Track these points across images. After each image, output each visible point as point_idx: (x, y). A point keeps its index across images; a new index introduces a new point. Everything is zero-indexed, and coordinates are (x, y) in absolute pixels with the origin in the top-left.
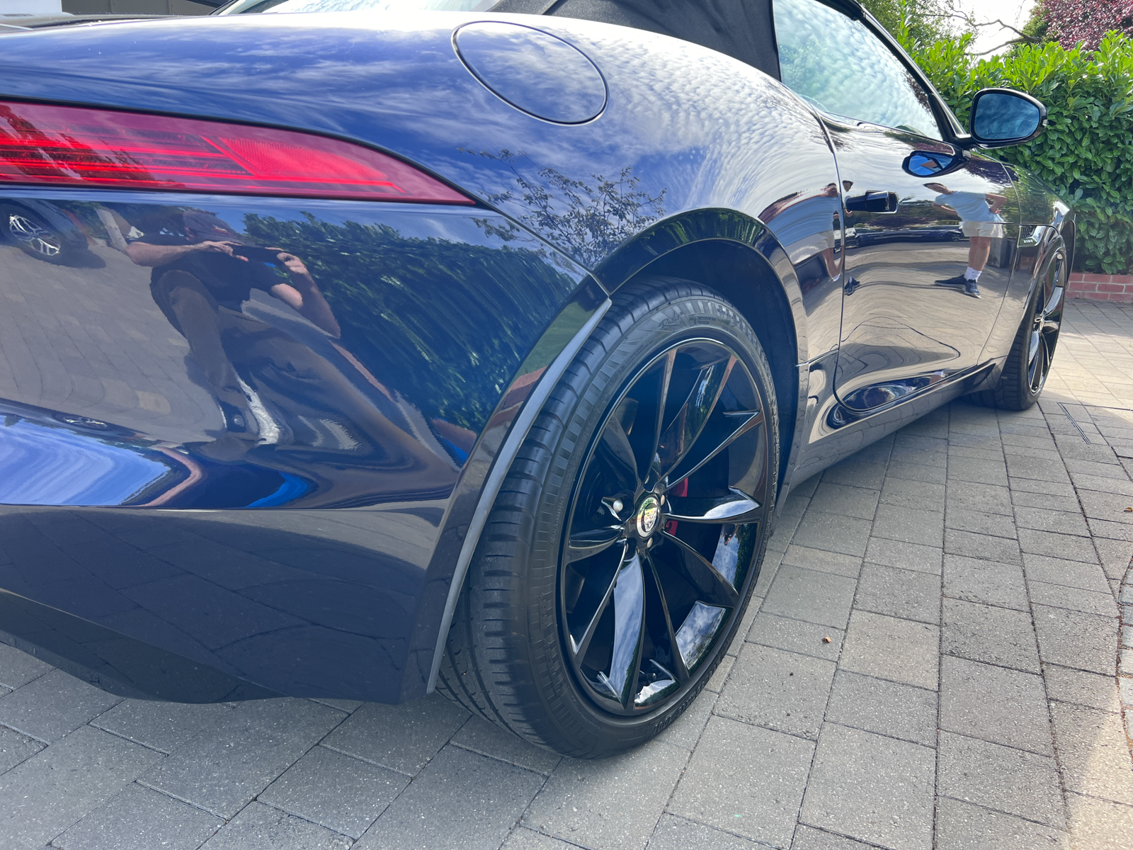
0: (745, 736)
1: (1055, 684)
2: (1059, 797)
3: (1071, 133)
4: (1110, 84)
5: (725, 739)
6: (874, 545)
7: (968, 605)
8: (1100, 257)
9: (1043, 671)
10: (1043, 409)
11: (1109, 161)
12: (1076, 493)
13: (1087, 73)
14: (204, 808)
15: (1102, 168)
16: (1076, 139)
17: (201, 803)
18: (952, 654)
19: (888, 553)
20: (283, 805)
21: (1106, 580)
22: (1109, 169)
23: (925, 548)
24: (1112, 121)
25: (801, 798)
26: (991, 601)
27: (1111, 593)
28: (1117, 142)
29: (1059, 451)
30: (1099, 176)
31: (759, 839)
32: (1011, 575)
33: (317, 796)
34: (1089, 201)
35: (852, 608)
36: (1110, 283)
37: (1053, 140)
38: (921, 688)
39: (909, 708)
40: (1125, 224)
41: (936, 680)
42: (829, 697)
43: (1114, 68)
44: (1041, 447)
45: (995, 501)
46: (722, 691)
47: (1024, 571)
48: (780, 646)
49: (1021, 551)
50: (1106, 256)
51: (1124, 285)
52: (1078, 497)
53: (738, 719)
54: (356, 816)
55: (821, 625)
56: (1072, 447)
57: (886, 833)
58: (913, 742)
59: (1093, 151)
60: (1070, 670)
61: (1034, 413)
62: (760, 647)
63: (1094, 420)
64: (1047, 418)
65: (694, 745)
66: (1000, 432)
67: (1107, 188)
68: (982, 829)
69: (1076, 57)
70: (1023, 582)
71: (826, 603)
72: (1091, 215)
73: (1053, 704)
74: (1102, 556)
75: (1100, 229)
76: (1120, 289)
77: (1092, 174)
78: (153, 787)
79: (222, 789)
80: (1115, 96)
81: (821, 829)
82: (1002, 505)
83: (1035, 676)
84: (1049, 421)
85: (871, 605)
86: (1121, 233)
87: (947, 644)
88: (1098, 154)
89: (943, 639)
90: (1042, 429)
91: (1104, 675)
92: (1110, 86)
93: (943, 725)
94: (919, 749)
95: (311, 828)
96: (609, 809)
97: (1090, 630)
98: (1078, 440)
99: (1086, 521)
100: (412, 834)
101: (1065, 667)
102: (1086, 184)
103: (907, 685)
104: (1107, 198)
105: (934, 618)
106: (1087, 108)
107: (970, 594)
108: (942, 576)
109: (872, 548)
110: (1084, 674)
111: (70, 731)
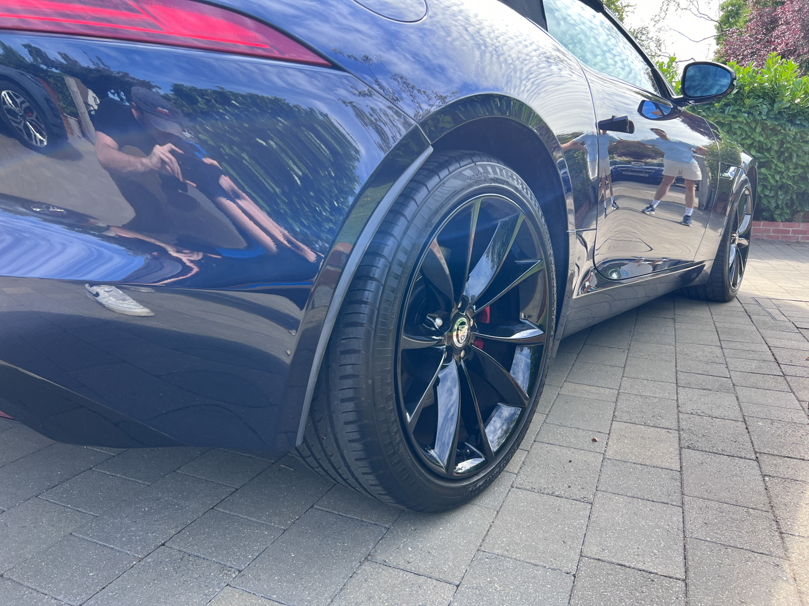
0: (538, 501)
1: (767, 466)
2: (778, 538)
3: (748, 124)
4: (774, 90)
5: (522, 503)
6: (626, 383)
7: (698, 418)
8: (772, 210)
9: (757, 458)
10: (741, 301)
11: (776, 143)
12: (770, 349)
13: (757, 82)
14: (124, 550)
15: (771, 147)
16: (752, 128)
17: (121, 548)
18: (688, 447)
19: (636, 387)
20: (185, 549)
21: (797, 401)
22: (776, 148)
23: (663, 384)
24: (776, 115)
25: (582, 540)
26: (714, 415)
27: (802, 409)
28: (781, 129)
29: (755, 325)
30: (769, 153)
31: (552, 567)
32: (728, 400)
33: (212, 542)
35: (613, 420)
36: (781, 228)
37: (736, 129)
38: (667, 469)
39: (660, 481)
41: (679, 464)
42: (599, 475)
43: (776, 79)
44: (742, 323)
45: (712, 355)
46: (519, 472)
47: (737, 397)
48: (561, 444)
49: (734, 385)
50: (777, 209)
51: (791, 229)
52: (772, 352)
53: (532, 490)
54: (241, 555)
55: (591, 431)
56: (764, 323)
57: (649, 562)
58: (665, 503)
59: (764, 136)
60: (777, 457)
61: (734, 303)
62: (546, 445)
63: (778, 307)
64: (744, 307)
65: (499, 507)
66: (711, 314)
67: (775, 161)
68: (722, 558)
69: (749, 72)
70: (737, 403)
71: (593, 417)
72: (764, 180)
73: (767, 479)
74: (793, 388)
75: (771, 190)
76: (788, 232)
77: (764, 152)
78: (85, 537)
79: (138, 538)
80: (777, 97)
81: (599, 559)
82: (717, 357)
83: (752, 461)
84: (746, 308)
85: (626, 417)
86: (786, 193)
87: (685, 442)
88: (767, 138)
89: (682, 439)
90: (741, 313)
91: (803, 459)
92: (773, 91)
93: (686, 492)
94: (669, 507)
95: (205, 564)
96: (436, 549)
97: (790, 432)
98: (767, 319)
99: (779, 366)
100: (284, 566)
101: (773, 455)
103: (657, 467)
104: (775, 169)
105: (674, 425)
106: (758, 106)
107: (698, 411)
108: (677, 400)
109: (624, 384)
110: (788, 459)
111: (22, 502)
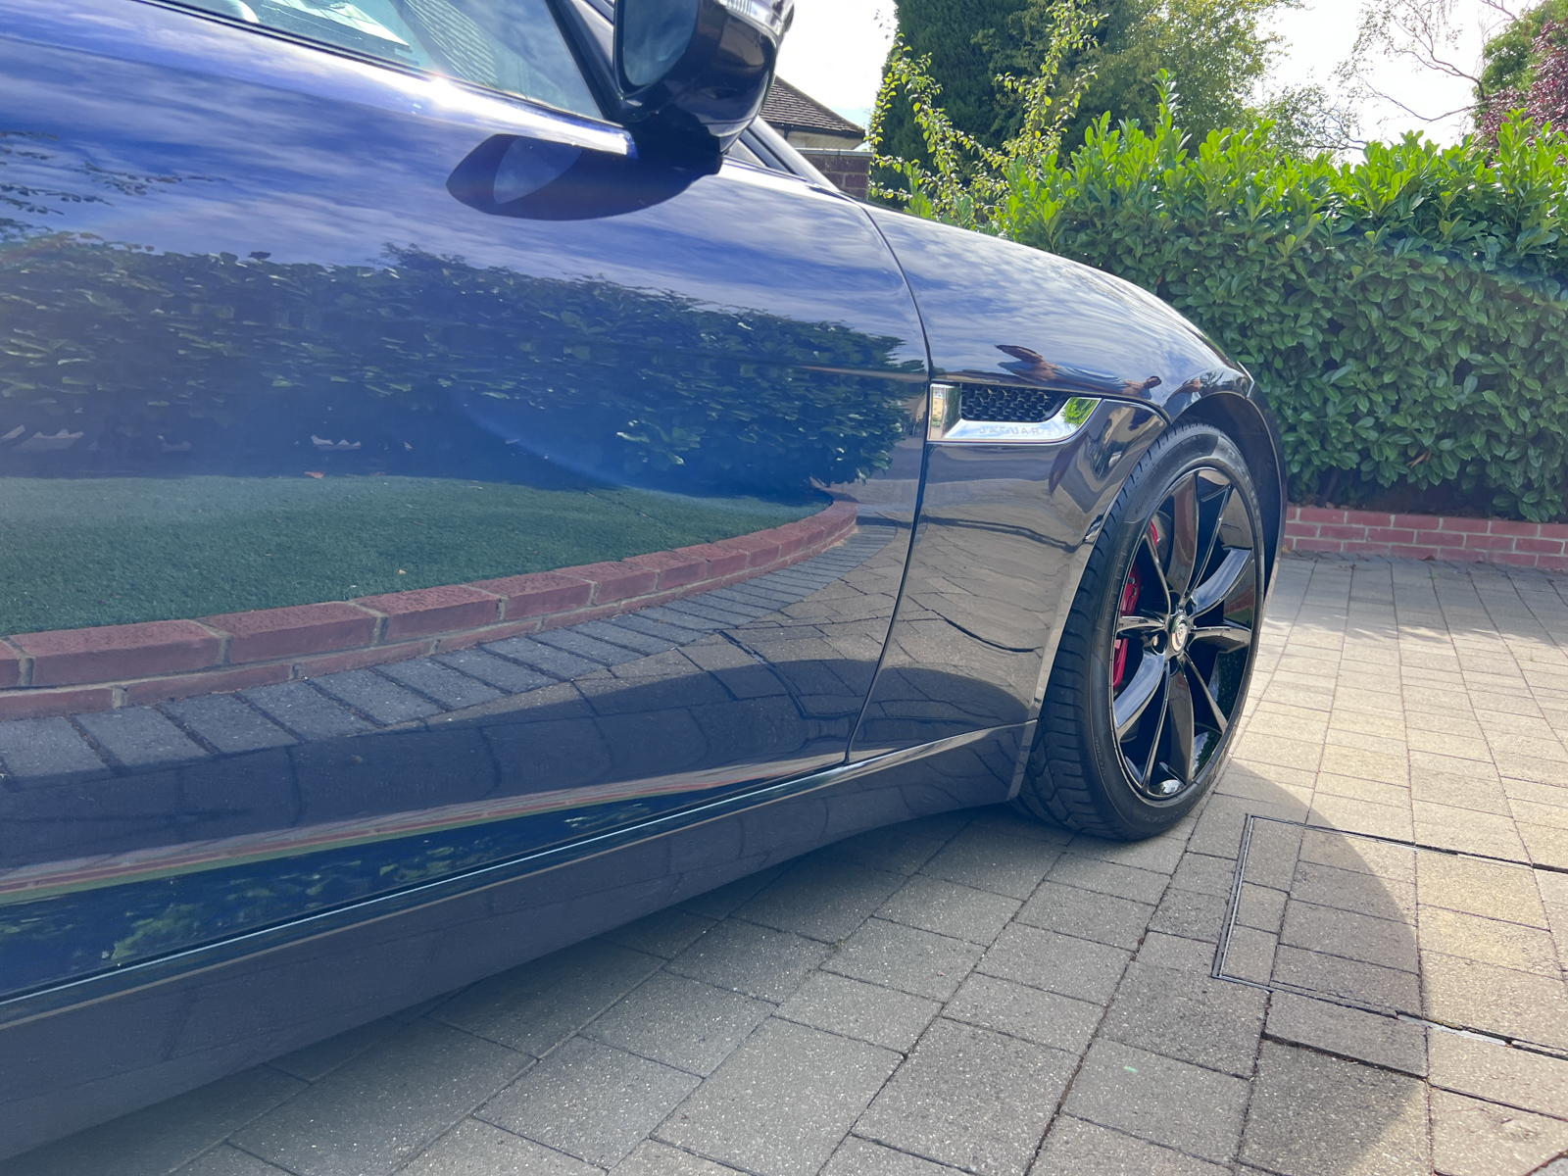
3: (1448, 282)
8: (1516, 492)
10: (1194, 838)
11: (1521, 329)
13: (1475, 181)
16: (1460, 292)
24: (1521, 262)
29: (1108, 1007)
30: (1504, 355)
34: (1488, 395)
36: (1538, 537)
40: (1556, 436)
43: (1524, 173)
50: (1529, 490)
59: (1492, 312)
63: (1298, 880)
64: (1181, 871)
66: (1013, 918)
67: (1518, 375)
75: (1510, 444)
76: (1557, 547)
77: (1490, 351)
80: (1525, 218)
84: (1178, 881)
86: (1550, 452)
88: (1500, 317)
90: (1128, 915)
92: (1516, 201)
98: (1195, 961)
102: (1481, 367)
104: (1519, 391)
106: (1474, 238)
